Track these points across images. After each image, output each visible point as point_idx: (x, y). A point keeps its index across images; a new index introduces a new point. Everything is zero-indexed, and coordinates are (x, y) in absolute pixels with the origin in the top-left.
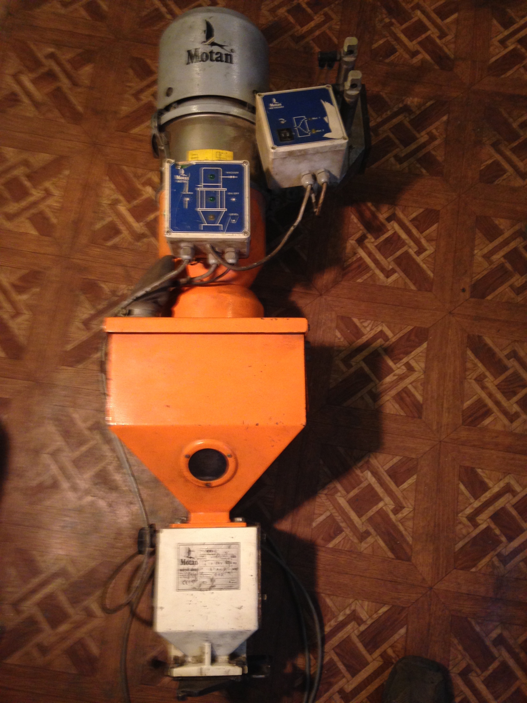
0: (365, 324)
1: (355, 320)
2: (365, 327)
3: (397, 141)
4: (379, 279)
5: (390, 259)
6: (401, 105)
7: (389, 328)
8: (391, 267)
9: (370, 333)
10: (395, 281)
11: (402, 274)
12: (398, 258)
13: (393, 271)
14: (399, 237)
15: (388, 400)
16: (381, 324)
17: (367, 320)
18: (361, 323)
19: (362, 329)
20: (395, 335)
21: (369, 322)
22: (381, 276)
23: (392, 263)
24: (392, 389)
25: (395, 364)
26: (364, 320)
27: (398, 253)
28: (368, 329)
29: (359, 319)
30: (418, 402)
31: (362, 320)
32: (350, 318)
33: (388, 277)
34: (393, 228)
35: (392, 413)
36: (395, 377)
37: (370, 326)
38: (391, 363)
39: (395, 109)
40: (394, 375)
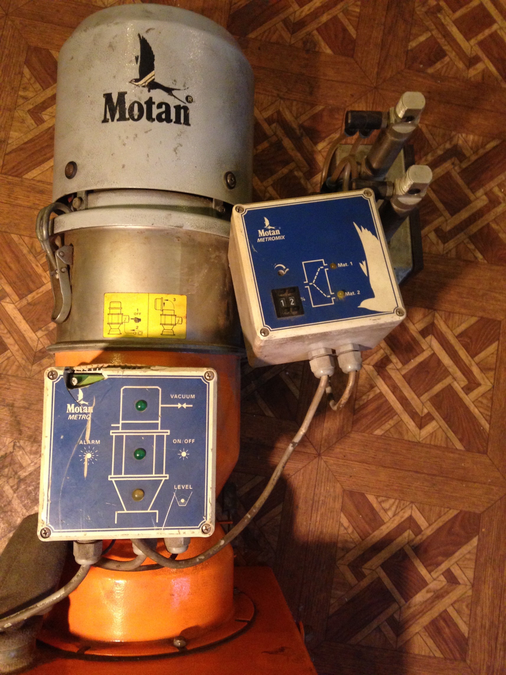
0: (386, 505)
1: (371, 498)
2: (386, 511)
3: (440, 205)
4: (408, 430)
5: (425, 397)
6: (448, 146)
7: (422, 512)
8: (426, 411)
9: (393, 521)
10: (432, 435)
11: (443, 423)
12: (437, 395)
13: (430, 418)
14: (439, 362)
15: (418, 633)
16: (411, 505)
17: (389, 498)
18: (380, 503)
19: (382, 514)
20: (430, 525)
21: (391, 501)
22: (411, 424)
23: (429, 403)
24: (425, 613)
25: (430, 572)
26: (384, 498)
27: (438, 388)
28: (390, 513)
29: (377, 497)
30: (463, 635)
31: (380, 499)
32: (363, 495)
33: (421, 427)
34: (430, 346)
35: (423, 653)
36: (429, 595)
37: (393, 509)
38: (423, 571)
39: (440, 152)
40: (428, 592)
